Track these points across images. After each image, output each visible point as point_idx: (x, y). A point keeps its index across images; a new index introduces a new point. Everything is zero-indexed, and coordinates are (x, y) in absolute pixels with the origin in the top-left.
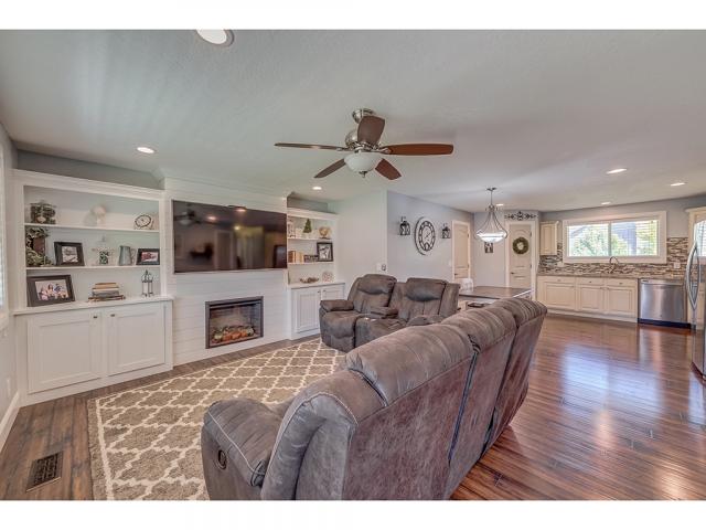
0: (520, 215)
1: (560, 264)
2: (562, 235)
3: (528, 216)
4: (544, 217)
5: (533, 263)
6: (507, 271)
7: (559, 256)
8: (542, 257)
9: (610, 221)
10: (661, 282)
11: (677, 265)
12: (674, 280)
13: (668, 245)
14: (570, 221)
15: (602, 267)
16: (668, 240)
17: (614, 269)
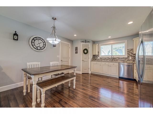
0: (86, 41)
1: (99, 58)
2: (99, 48)
3: (88, 42)
4: (94, 42)
5: (90, 57)
6: (81, 59)
7: (98, 55)
8: (93, 55)
9: (112, 44)
10: (126, 64)
11: (130, 58)
12: (130, 63)
13: (128, 52)
14: (101, 44)
15: (110, 59)
16: (128, 50)
17: (113, 59)
